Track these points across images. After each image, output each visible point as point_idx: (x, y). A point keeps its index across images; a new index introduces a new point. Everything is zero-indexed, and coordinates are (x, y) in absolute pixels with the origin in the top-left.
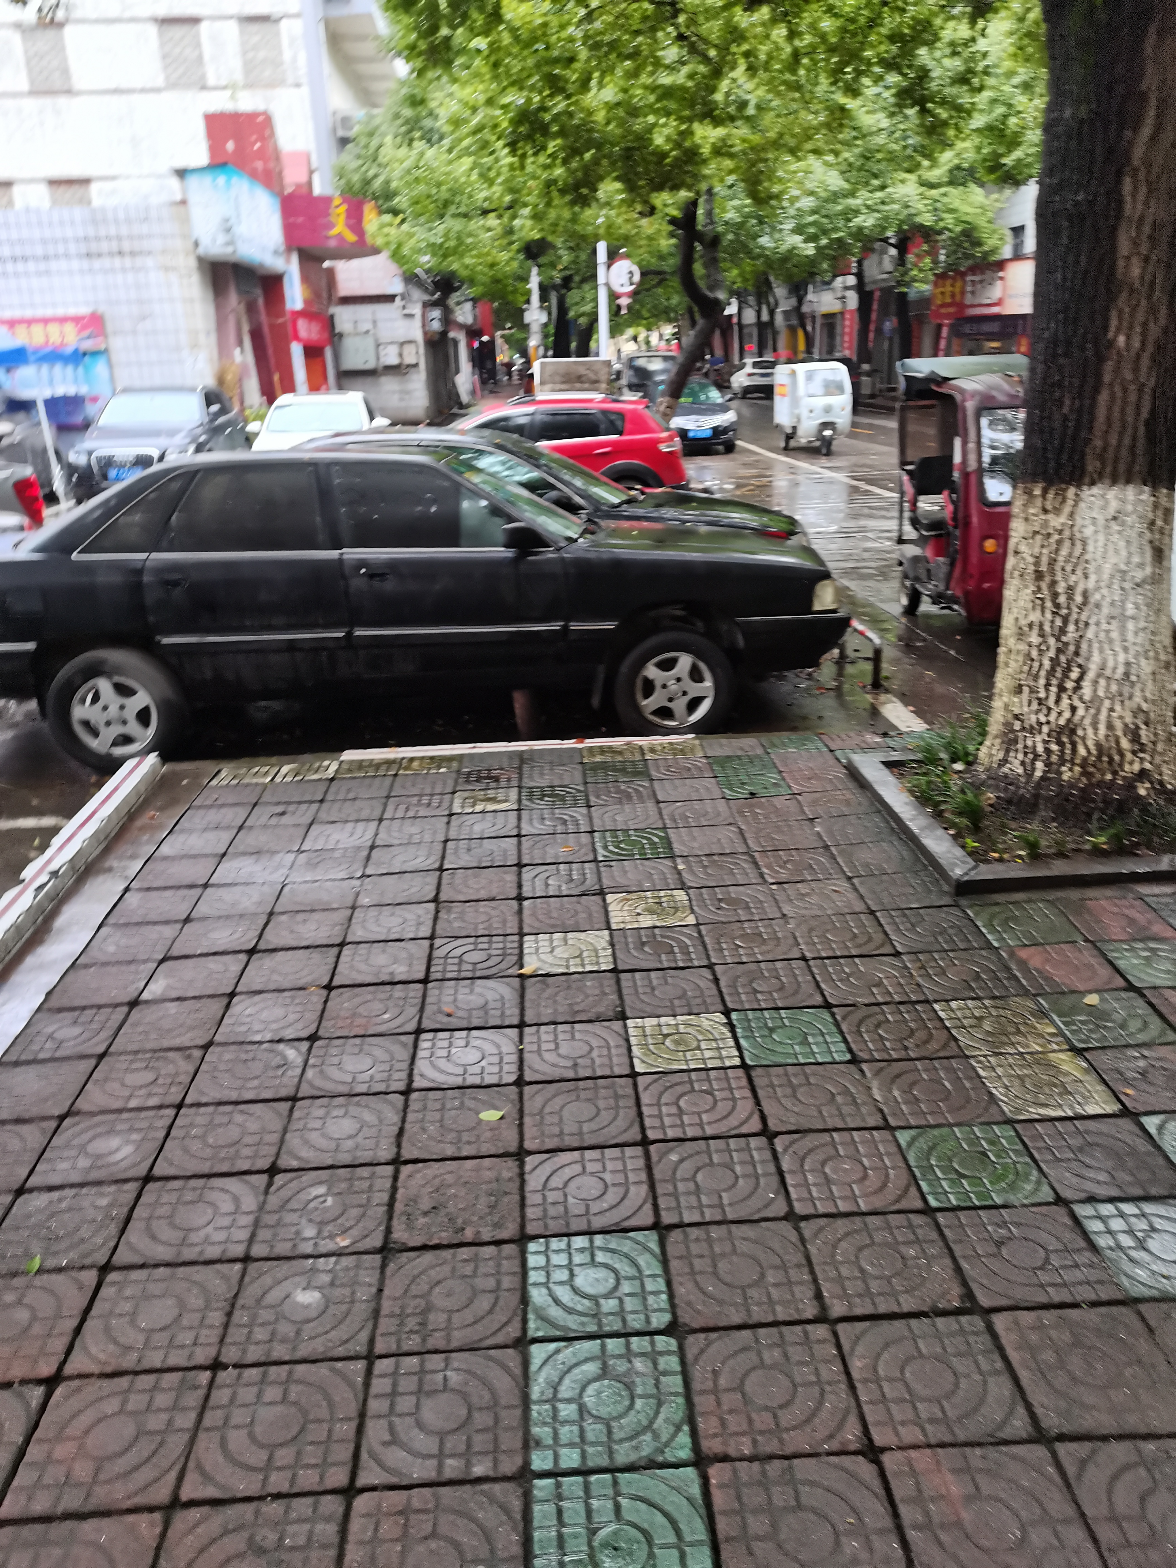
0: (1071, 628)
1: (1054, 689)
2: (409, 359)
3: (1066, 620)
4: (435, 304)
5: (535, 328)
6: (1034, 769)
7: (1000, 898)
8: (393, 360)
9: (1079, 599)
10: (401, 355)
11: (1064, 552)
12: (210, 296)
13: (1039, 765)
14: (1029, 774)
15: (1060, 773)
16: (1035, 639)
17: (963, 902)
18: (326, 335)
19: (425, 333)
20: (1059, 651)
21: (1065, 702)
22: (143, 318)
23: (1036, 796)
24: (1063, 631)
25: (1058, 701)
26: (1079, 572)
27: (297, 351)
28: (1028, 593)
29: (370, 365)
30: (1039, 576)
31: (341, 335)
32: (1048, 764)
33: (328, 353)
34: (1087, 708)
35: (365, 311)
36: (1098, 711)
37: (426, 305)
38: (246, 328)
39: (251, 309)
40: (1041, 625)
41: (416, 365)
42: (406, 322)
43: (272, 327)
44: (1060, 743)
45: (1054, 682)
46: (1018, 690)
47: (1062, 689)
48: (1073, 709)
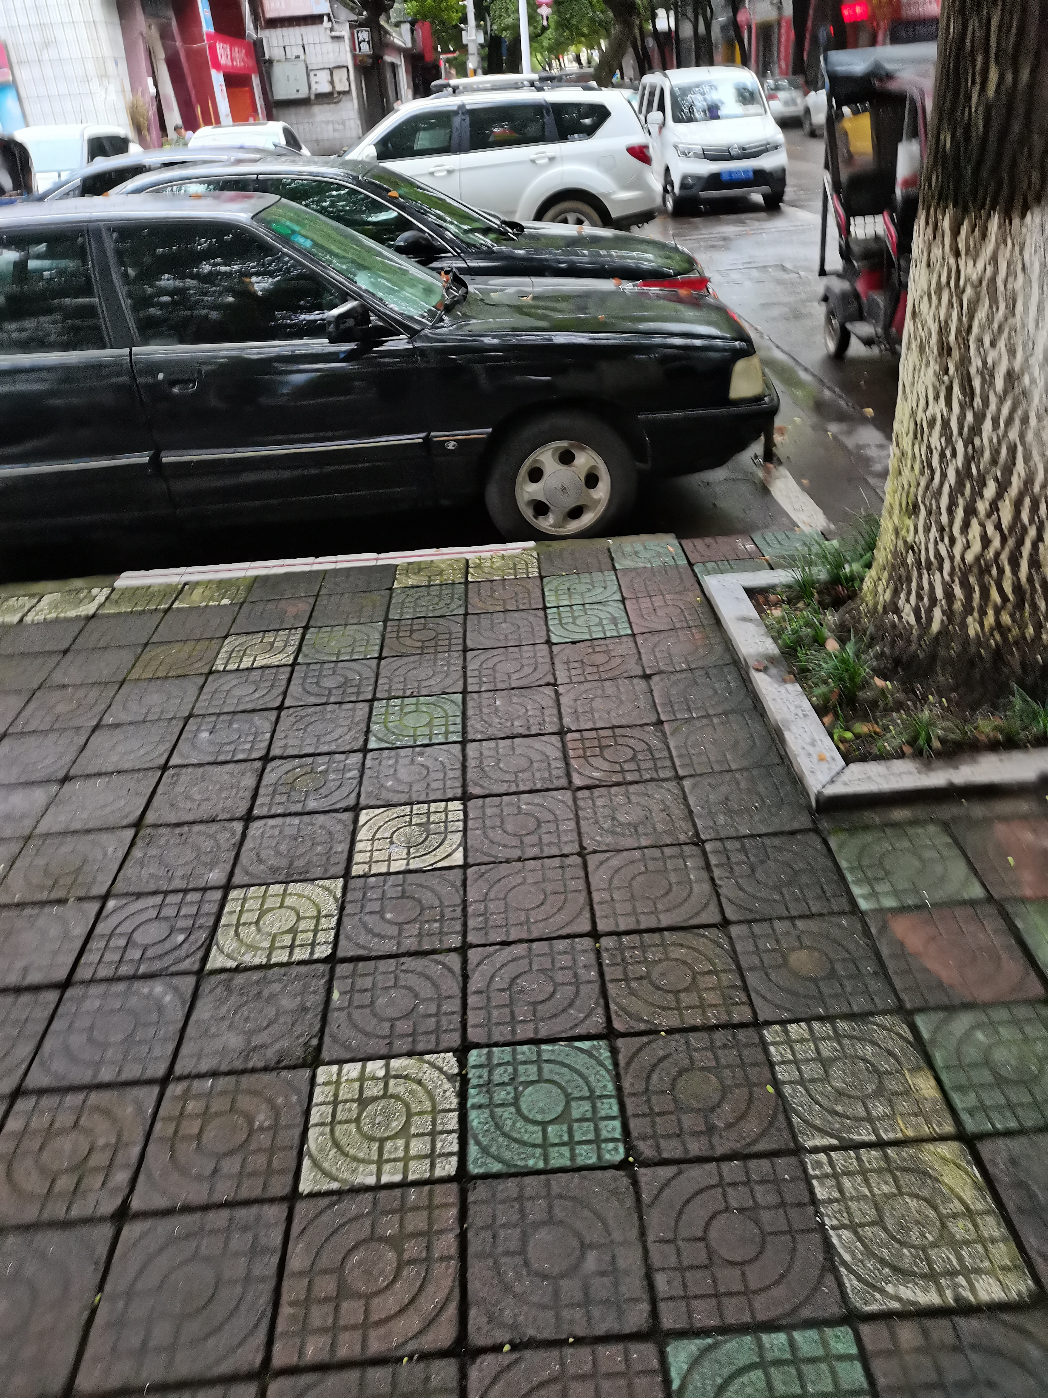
0: (987, 426)
1: (960, 513)
2: (341, 86)
3: (980, 418)
4: (361, 25)
5: (473, 49)
6: (930, 619)
7: (874, 817)
8: (325, 88)
9: (999, 384)
10: (332, 82)
11: (981, 314)
12: (116, 19)
13: (937, 614)
14: (925, 627)
15: (964, 626)
16: (936, 440)
17: (825, 825)
18: (251, 63)
19: (355, 57)
20: (968, 460)
21: (975, 529)
22: (46, 45)
23: (933, 657)
24: (976, 430)
25: (966, 526)
26: (1001, 344)
27: (218, 79)
28: (928, 376)
29: (303, 94)
30: (945, 350)
31: (270, 62)
32: (949, 613)
33: (256, 81)
34: (1004, 540)
35: (293, 35)
36: (1020, 543)
37: (354, 26)
38: (161, 55)
39: (165, 35)
40: (946, 424)
41: (348, 93)
42: (336, 45)
43: (189, 53)
44: (965, 585)
45: (961, 501)
46: (913, 510)
47: (970, 511)
48: (986, 541)
